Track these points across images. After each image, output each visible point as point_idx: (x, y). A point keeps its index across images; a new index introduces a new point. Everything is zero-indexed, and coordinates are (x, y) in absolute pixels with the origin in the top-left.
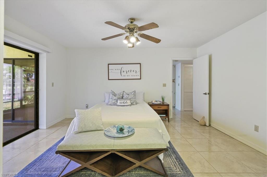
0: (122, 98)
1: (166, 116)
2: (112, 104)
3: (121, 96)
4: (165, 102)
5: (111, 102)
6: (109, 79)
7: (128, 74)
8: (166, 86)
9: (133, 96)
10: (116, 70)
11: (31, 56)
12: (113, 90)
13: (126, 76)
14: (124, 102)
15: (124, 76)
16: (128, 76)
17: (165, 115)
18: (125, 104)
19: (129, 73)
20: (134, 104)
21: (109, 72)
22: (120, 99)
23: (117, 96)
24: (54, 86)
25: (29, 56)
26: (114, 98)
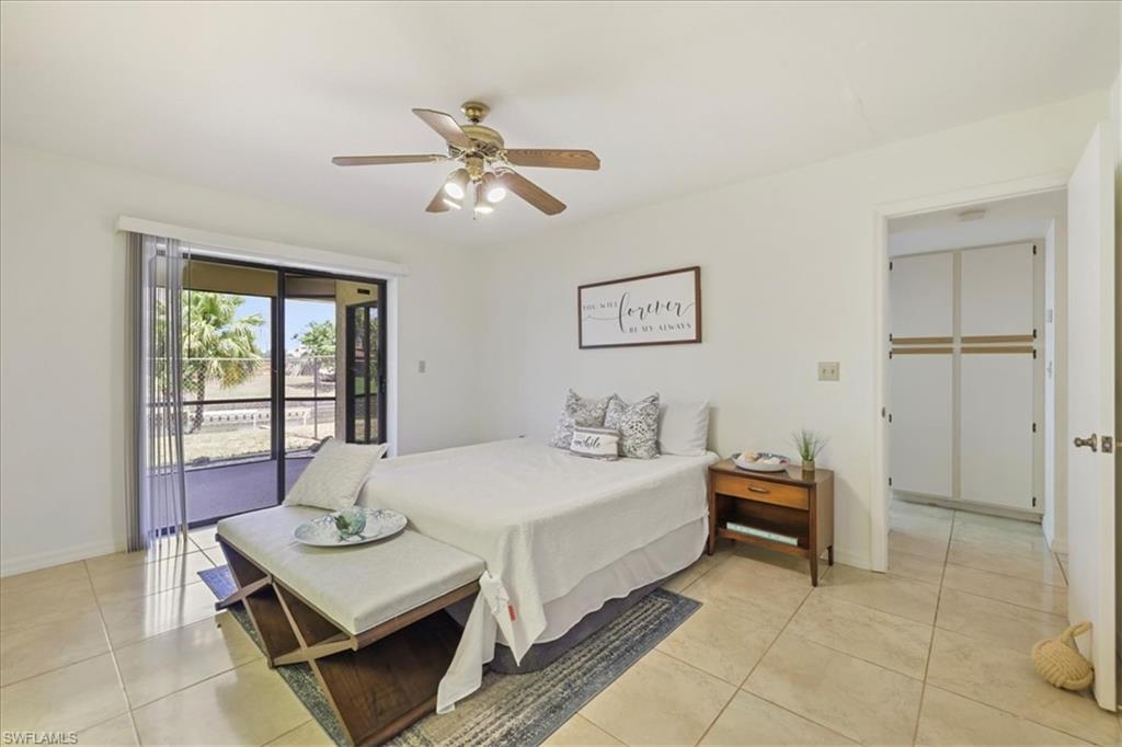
0: (602, 424)
1: (799, 545)
2: (560, 444)
3: (594, 414)
4: (817, 466)
5: (557, 437)
6: (581, 347)
7: (645, 323)
8: (837, 379)
9: (636, 418)
10: (603, 306)
11: (367, 292)
12: (575, 391)
13: (640, 329)
14: (590, 441)
15: (631, 330)
16: (645, 329)
17: (794, 541)
18: (592, 451)
19: (651, 318)
20: (638, 453)
21: (583, 317)
22: (590, 426)
23: (581, 415)
24: (426, 370)
25: (360, 291)
26: (568, 420)
